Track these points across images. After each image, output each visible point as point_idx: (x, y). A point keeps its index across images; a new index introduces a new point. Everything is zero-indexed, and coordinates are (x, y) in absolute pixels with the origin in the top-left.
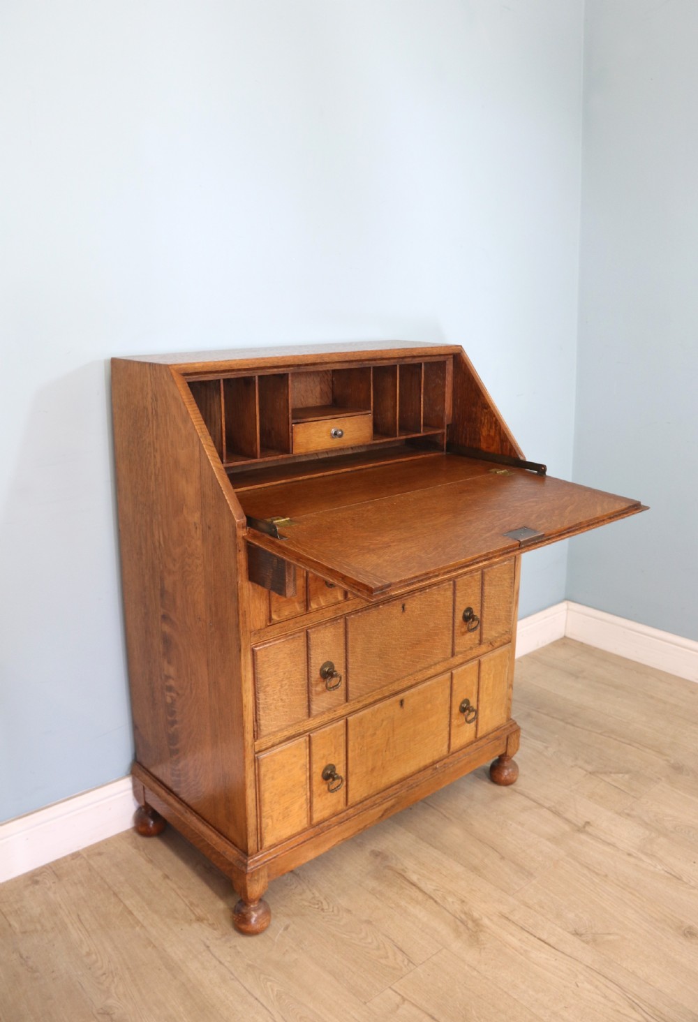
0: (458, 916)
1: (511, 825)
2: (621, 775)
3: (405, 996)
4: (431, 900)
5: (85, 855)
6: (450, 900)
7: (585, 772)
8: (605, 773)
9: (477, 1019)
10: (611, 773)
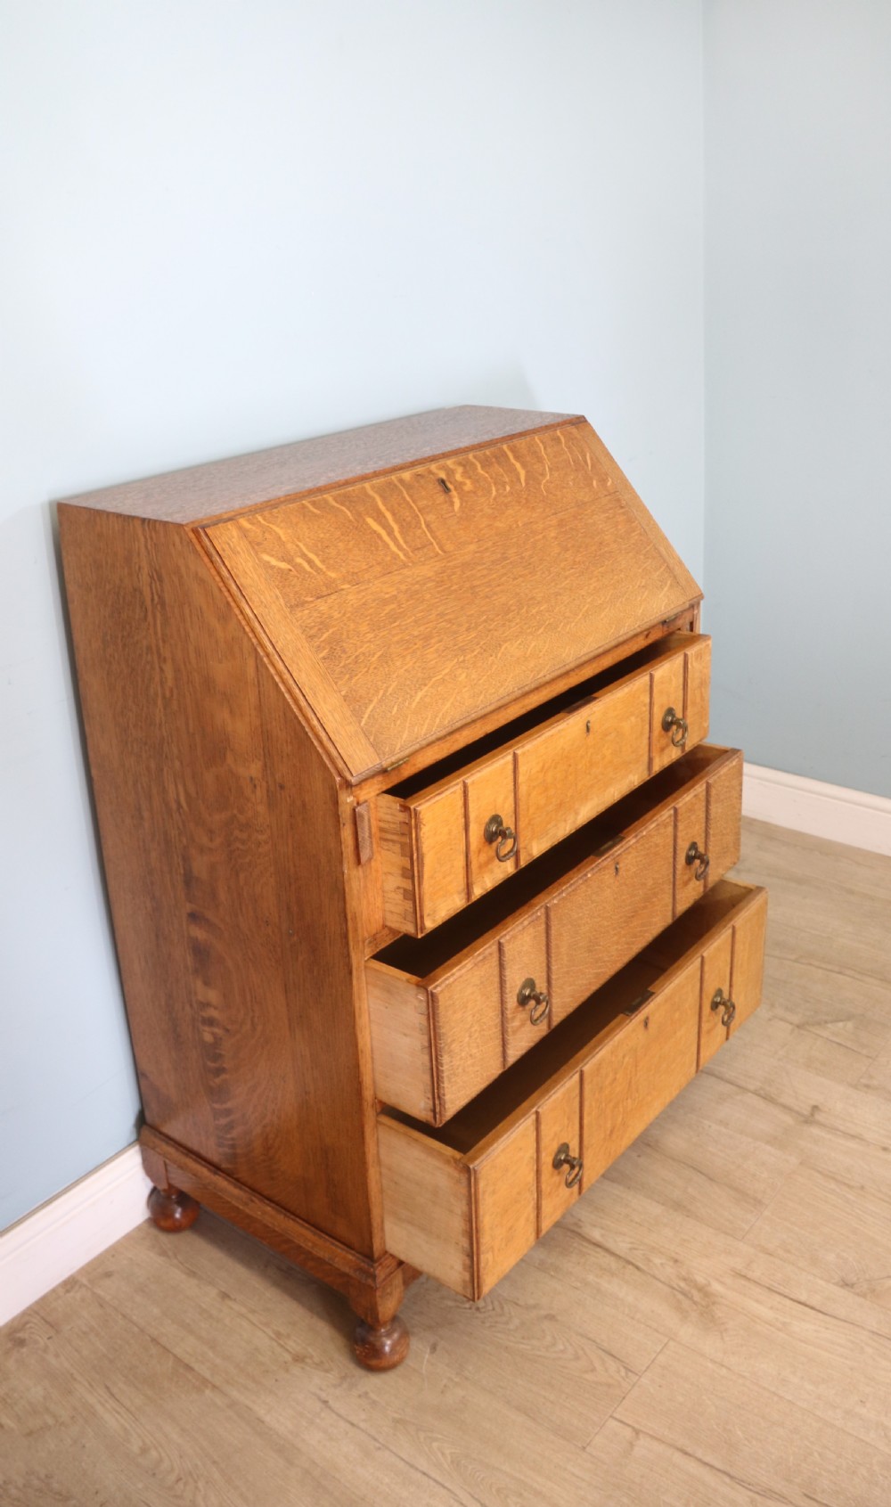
0: (675, 1286)
1: (710, 1126)
2: (841, 1024)
3: (636, 1426)
4: (630, 1267)
5: (85, 1281)
6: (657, 1261)
7: (790, 1027)
8: (819, 1024)
9: (746, 1442)
10: (826, 1022)
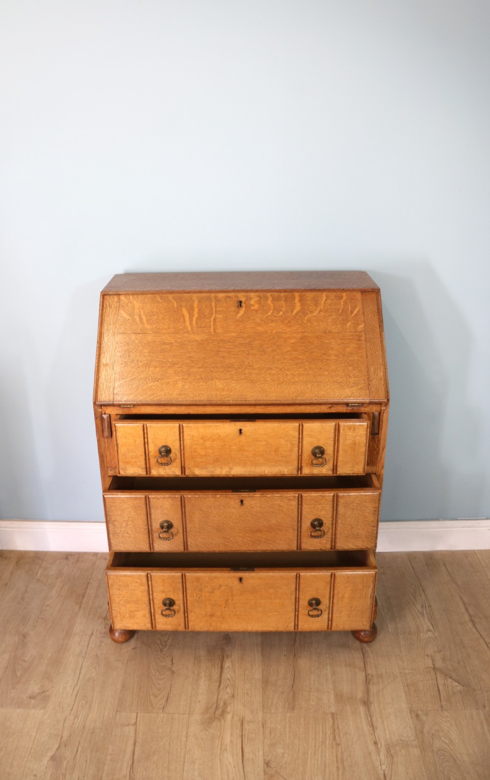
0: (219, 703)
1: (327, 669)
3: (138, 723)
4: (218, 684)
6: (228, 690)
